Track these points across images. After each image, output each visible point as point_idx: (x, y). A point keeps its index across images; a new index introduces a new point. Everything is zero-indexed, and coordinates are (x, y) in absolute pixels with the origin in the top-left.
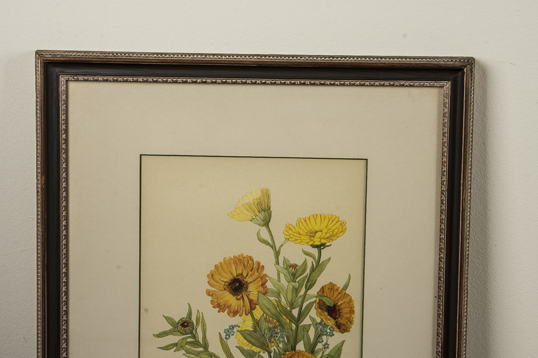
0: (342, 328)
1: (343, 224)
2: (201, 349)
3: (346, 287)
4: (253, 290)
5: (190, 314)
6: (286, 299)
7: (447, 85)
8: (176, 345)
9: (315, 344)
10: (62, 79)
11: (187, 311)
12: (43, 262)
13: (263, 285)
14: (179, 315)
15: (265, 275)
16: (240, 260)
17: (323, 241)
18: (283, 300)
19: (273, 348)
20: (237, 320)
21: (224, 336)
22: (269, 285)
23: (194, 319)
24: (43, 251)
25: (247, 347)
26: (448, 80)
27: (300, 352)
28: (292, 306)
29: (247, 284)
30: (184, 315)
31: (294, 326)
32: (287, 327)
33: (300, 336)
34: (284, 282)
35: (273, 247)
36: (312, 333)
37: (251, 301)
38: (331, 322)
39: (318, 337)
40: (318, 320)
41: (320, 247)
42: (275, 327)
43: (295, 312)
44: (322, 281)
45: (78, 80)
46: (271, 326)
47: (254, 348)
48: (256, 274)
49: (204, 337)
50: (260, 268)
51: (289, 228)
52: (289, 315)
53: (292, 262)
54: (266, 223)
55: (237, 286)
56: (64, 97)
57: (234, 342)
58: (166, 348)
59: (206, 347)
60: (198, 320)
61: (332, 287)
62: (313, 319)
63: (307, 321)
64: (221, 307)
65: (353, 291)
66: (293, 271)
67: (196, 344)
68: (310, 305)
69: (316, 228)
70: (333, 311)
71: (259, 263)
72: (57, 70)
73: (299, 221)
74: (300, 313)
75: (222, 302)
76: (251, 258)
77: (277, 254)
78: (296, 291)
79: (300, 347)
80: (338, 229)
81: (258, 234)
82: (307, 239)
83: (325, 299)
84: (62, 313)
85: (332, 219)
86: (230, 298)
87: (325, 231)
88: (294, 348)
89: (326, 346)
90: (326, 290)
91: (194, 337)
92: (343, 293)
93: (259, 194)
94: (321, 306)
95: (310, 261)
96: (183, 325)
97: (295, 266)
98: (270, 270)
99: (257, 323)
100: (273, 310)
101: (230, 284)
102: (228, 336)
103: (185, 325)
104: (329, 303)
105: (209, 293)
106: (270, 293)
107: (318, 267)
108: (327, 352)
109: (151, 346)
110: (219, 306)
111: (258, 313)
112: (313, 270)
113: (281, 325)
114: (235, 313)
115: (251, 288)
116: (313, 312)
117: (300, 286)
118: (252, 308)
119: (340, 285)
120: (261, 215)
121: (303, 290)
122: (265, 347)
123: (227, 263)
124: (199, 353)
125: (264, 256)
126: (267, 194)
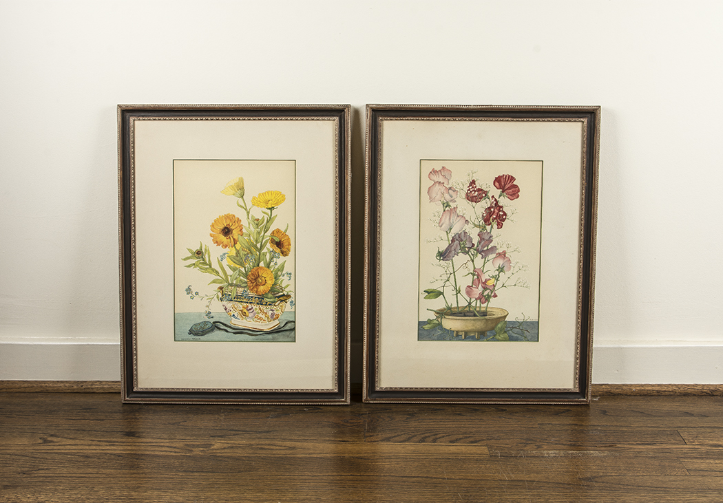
0: (284, 254)
1: (283, 196)
2: (208, 266)
3: (286, 231)
4: (235, 233)
5: (201, 247)
6: (254, 238)
7: (337, 119)
8: (194, 264)
9: (270, 263)
10: (132, 119)
11: (199, 246)
12: (121, 219)
13: (241, 230)
14: (195, 248)
15: (242, 225)
16: (227, 217)
17: (273, 206)
18: (252, 238)
19: (247, 266)
20: (227, 250)
21: (220, 259)
22: (244, 230)
23: (203, 250)
24: (122, 212)
25: (233, 265)
26: (337, 116)
27: (261, 268)
28: (257, 241)
29: (232, 230)
30: (198, 248)
31: (258, 253)
32: (254, 253)
33: (261, 258)
34: (252, 228)
35: (246, 209)
36: (268, 257)
37: (234, 239)
38: (278, 250)
39: (271, 259)
40: (272, 250)
41: (271, 209)
42: (248, 254)
43: (259, 245)
44: (272, 228)
45: (139, 120)
46: (246, 253)
47: (236, 265)
48: (237, 224)
49: (209, 260)
50: (239, 220)
51: (254, 198)
52: (255, 247)
53: (257, 218)
54: (242, 197)
55: (227, 231)
56: (132, 129)
57: (226, 262)
58: (189, 266)
59: (210, 266)
60: (206, 250)
61: (278, 231)
62: (268, 249)
63: (265, 250)
64: (218, 243)
65: (290, 233)
66: (257, 222)
67: (205, 263)
68: (267, 241)
69: (269, 198)
70: (279, 244)
71: (238, 219)
72: (128, 114)
73: (260, 194)
74: (261, 246)
75: (218, 240)
76: (234, 216)
77: (248, 213)
78: (259, 233)
79: (262, 264)
80: (281, 198)
81: (237, 202)
82: (264, 205)
83: (274, 238)
84: (132, 247)
85: (278, 193)
86: (222, 238)
87: (274, 200)
88: (258, 265)
89: (276, 264)
90: (275, 232)
91: (204, 260)
92: (284, 234)
93: (238, 180)
94: (273, 241)
95: (266, 217)
96: (197, 253)
97: (258, 220)
98: (244, 222)
99: (238, 252)
100: (246, 245)
101: (223, 230)
102: (222, 259)
103: (199, 253)
104: (277, 240)
105: (211, 235)
106: (244, 235)
107: (270, 220)
108: (277, 267)
109: (181, 264)
110: (217, 242)
111: (238, 246)
112: (268, 222)
113: (251, 252)
114: (226, 246)
115: (234, 232)
116: (268, 245)
117: (261, 231)
118: (235, 244)
119: (283, 230)
120: (239, 192)
121: (263, 233)
122: (242, 264)
123: (221, 218)
124: (207, 269)
125: (241, 214)
126: (241, 180)
